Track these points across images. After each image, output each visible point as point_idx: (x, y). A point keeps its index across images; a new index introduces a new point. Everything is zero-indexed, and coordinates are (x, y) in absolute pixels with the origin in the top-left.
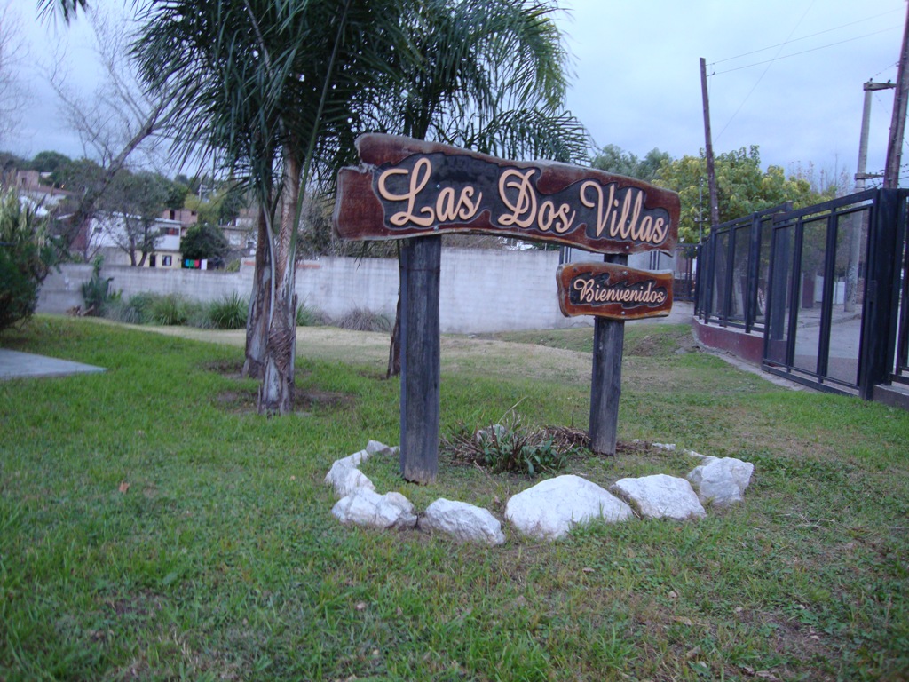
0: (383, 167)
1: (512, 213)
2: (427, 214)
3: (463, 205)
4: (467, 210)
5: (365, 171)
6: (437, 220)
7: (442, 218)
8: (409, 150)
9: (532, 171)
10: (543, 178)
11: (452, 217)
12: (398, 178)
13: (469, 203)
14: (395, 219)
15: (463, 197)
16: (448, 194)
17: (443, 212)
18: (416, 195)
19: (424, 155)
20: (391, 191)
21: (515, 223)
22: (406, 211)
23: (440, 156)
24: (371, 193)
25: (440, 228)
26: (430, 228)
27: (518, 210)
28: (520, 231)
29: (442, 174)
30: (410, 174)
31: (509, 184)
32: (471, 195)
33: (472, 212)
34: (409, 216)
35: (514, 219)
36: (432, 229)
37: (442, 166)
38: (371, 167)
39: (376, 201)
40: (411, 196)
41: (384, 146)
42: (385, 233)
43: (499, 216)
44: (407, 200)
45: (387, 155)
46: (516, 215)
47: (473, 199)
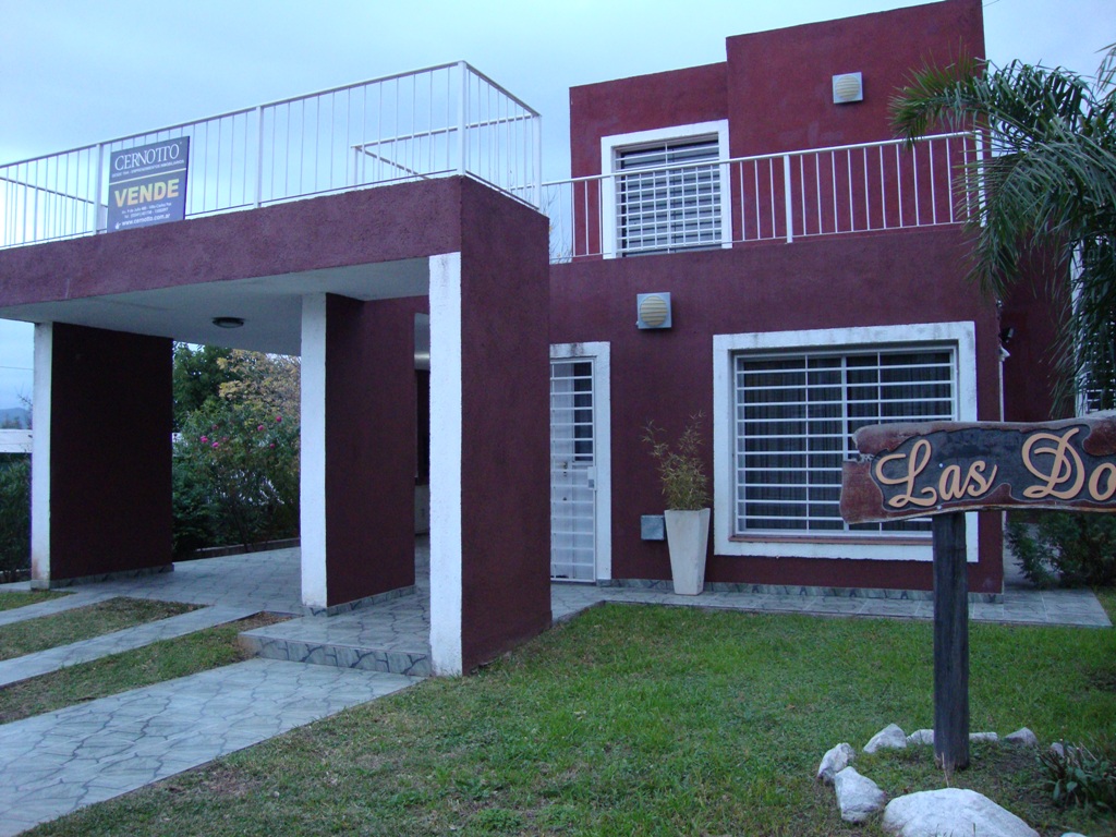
0: (879, 454)
1: (1045, 483)
2: (928, 494)
3: (972, 480)
4: (977, 486)
5: (863, 460)
6: (939, 500)
7: (946, 497)
8: (905, 435)
9: (1076, 430)
10: (1092, 436)
11: (959, 495)
12: (897, 462)
13: (979, 478)
14: (893, 502)
15: (972, 473)
16: (952, 471)
17: (947, 491)
18: (915, 477)
19: (924, 436)
20: (889, 476)
21: (1049, 495)
22: (905, 493)
23: (941, 435)
24: (869, 479)
25: (944, 507)
26: (933, 507)
27: (1053, 479)
28: (1058, 503)
29: (946, 452)
30: (908, 457)
31: (1037, 451)
32: (982, 469)
33: (984, 488)
34: (908, 498)
35: (1048, 490)
36: (936, 509)
37: (945, 444)
38: (868, 456)
39: (874, 487)
40: (910, 478)
41: (878, 436)
42: (884, 515)
43: (1024, 488)
44: (906, 482)
45: (883, 443)
46: (1051, 485)
47: (985, 474)
